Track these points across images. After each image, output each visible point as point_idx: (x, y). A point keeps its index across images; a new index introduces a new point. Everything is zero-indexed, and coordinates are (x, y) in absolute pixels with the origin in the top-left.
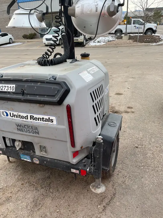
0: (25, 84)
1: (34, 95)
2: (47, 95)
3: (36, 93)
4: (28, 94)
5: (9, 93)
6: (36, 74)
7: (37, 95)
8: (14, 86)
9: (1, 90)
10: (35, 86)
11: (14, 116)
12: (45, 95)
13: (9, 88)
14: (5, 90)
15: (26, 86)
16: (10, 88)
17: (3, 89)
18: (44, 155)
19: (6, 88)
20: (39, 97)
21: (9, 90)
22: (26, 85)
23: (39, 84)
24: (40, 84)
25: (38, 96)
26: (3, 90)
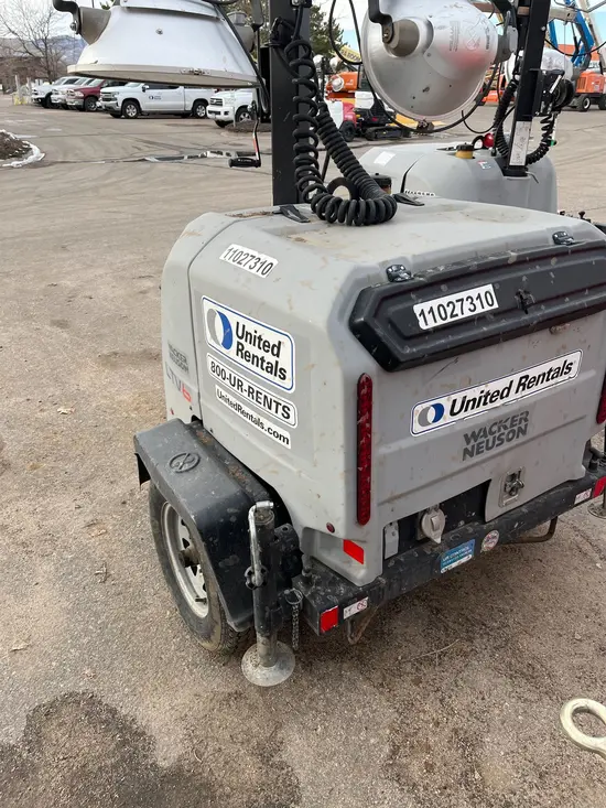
0: (520, 274)
1: (558, 297)
2: (590, 288)
3: (561, 292)
4: (539, 302)
5: (482, 318)
6: (516, 237)
7: (564, 296)
8: (489, 287)
9: (452, 316)
10: (551, 270)
11: (465, 405)
12: (584, 290)
13: (477, 303)
14: (467, 314)
15: (524, 279)
16: (477, 300)
17: (458, 311)
18: (511, 502)
19: (467, 305)
20: (571, 300)
21: (479, 310)
22: (524, 274)
23: (554, 261)
24: (557, 263)
25: (567, 299)
26: (460, 317)
